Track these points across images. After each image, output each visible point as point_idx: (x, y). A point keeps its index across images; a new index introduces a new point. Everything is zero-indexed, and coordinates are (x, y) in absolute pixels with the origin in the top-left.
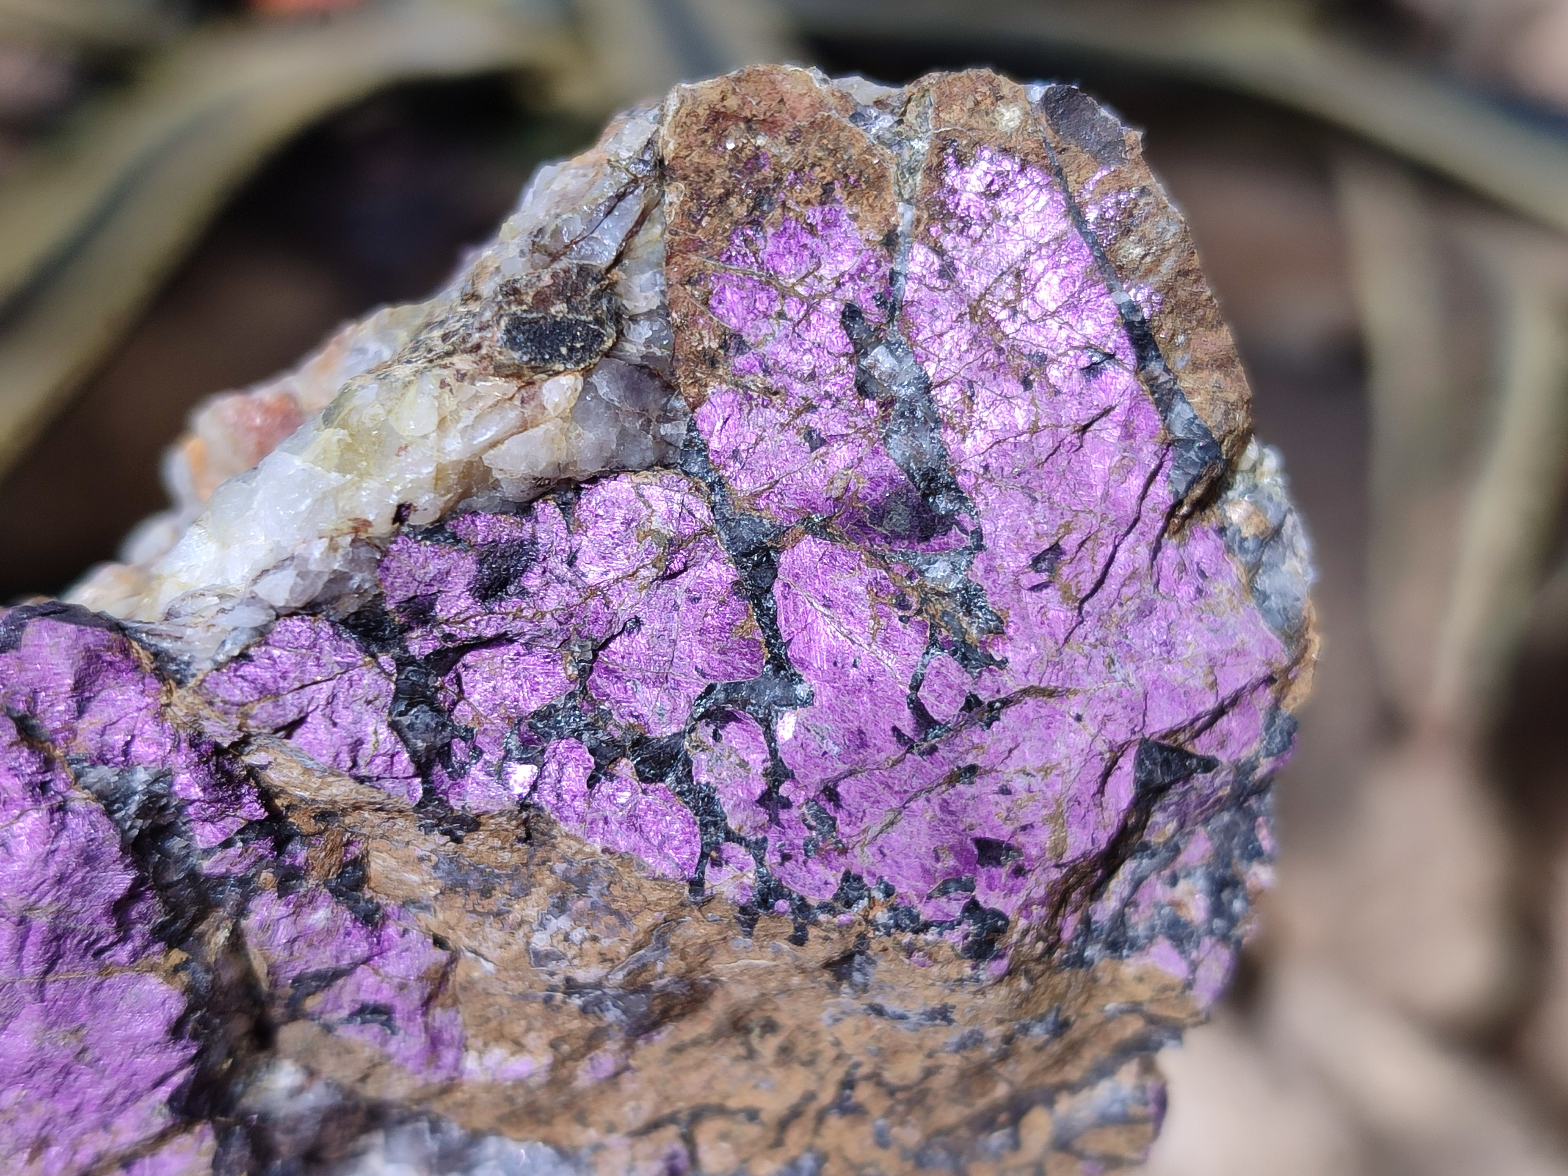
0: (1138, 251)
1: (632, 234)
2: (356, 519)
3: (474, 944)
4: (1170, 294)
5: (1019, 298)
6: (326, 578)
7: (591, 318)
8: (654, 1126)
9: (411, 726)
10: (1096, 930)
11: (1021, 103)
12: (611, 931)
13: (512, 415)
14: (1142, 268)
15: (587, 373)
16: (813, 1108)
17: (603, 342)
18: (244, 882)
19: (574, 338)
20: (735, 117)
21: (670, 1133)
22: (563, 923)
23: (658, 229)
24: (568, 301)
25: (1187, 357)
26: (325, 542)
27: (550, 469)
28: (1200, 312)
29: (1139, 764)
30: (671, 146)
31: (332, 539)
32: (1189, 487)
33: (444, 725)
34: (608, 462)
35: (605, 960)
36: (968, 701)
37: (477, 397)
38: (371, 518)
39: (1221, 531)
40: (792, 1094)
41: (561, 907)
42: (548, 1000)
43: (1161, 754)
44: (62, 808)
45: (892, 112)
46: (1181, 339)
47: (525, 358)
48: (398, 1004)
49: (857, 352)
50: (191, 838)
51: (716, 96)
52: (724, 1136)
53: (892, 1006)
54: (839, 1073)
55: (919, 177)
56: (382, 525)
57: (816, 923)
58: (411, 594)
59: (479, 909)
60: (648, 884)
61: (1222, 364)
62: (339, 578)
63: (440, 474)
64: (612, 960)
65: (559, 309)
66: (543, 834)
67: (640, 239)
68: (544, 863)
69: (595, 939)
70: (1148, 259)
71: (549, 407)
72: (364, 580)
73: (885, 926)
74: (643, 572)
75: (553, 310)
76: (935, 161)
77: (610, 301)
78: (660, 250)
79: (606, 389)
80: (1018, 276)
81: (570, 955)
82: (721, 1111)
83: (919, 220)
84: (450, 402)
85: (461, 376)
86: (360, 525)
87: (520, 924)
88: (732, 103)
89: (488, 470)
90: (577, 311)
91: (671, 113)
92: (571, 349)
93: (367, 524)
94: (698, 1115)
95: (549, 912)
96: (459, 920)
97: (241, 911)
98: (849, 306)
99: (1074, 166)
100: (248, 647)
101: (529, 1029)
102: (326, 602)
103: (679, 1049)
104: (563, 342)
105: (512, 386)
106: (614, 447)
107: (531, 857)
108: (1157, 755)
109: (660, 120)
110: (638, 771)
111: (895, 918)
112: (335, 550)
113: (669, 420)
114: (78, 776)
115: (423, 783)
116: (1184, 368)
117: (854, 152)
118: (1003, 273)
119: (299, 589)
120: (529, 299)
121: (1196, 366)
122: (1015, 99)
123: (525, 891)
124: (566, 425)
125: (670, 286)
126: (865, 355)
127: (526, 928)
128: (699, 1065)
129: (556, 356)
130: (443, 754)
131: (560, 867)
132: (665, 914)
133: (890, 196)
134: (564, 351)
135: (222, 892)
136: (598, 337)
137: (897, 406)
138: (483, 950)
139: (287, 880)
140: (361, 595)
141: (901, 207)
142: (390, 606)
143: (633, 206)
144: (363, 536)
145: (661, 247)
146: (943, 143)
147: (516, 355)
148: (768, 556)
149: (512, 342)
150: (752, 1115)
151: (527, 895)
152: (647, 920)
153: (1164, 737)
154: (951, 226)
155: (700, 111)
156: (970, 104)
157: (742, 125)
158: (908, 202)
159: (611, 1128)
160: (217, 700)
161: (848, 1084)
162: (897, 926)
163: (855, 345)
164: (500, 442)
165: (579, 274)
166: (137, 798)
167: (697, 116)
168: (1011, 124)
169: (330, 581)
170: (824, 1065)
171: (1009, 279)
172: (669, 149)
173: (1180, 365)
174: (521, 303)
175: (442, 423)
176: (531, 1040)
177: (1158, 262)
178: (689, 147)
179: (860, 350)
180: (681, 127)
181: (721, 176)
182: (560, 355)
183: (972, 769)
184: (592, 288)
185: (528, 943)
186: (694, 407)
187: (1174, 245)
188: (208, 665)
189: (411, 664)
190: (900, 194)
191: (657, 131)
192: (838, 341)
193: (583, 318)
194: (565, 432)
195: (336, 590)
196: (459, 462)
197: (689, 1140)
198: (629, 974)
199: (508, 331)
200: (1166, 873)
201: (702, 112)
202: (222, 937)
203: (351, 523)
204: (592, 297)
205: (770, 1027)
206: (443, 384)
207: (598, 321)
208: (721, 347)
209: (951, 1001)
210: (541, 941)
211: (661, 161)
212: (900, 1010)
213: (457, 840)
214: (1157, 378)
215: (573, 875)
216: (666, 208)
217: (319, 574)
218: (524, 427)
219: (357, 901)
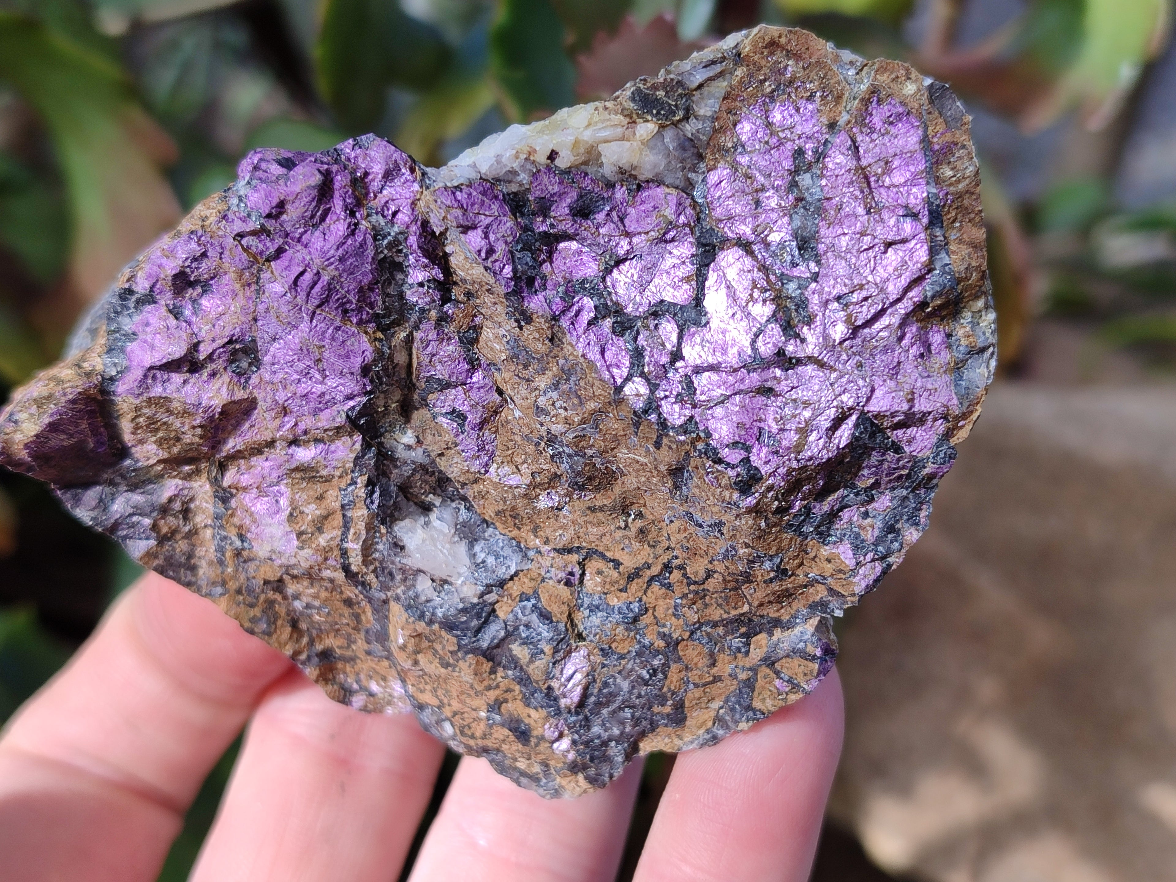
0: (950, 173)
1: (711, 79)
2: (531, 147)
3: (512, 394)
4: (959, 200)
5: (883, 173)
6: (508, 169)
7: (674, 103)
8: (568, 550)
9: (519, 259)
10: (812, 518)
11: (918, 84)
12: (574, 407)
13: (619, 130)
14: (949, 182)
15: (662, 127)
16: (648, 573)
17: (674, 116)
18: (422, 311)
19: (662, 109)
20: (783, 48)
21: (575, 557)
22: (555, 395)
23: (725, 84)
24: (667, 93)
25: (958, 235)
26: (514, 152)
27: (627, 165)
28: (972, 216)
29: (856, 426)
30: (747, 49)
31: (517, 152)
32: (933, 297)
33: (535, 268)
34: (657, 175)
35: (567, 423)
36: (779, 351)
37: (609, 120)
38: (537, 149)
39: (949, 336)
40: (639, 561)
41: (556, 386)
42: (538, 444)
43: (872, 427)
44: (356, 225)
45: (856, 69)
46: (957, 224)
47: (636, 108)
48: (470, 417)
49: (795, 171)
50: (407, 276)
51: (776, 34)
52: (599, 572)
53: (697, 516)
54: (665, 559)
55: (857, 101)
56: (541, 158)
57: (667, 435)
58: (543, 196)
59: (520, 375)
60: (597, 383)
61: (975, 246)
62: (513, 173)
63: (576, 143)
64: (570, 424)
65: (661, 94)
66: (559, 340)
67: (714, 84)
68: (555, 357)
69: (566, 409)
70: (954, 179)
71: (638, 135)
72: (524, 178)
73: (700, 450)
74: (652, 233)
75: (657, 93)
76: (867, 96)
77: (686, 101)
78: (722, 93)
79: (668, 140)
80: (887, 163)
81: (552, 413)
82: (603, 556)
83: (849, 122)
84: (596, 118)
85: (606, 108)
86: (532, 152)
87: (536, 389)
88: (783, 40)
89: (599, 155)
90: (669, 98)
91: (753, 35)
92: (658, 113)
93: (535, 151)
94: (591, 554)
95: (550, 388)
96: (510, 379)
97: (417, 327)
98: (800, 149)
99: (934, 123)
100: (462, 184)
101: (525, 462)
102: (504, 181)
103: (592, 509)
104: (654, 108)
105: (625, 121)
106: (661, 168)
107: (551, 352)
108: (868, 425)
109: (747, 37)
110: (613, 327)
111: (706, 449)
112: (517, 158)
113: (695, 172)
114: (368, 215)
115: (515, 286)
116: (955, 240)
117: (832, 81)
118: (879, 160)
119: (494, 167)
120: (649, 85)
121: (960, 241)
122: (916, 81)
123: (542, 372)
124: (642, 147)
125: (720, 110)
126: (799, 175)
127: (537, 392)
128: (599, 524)
129: (650, 112)
130: (531, 282)
131: (561, 362)
132: (600, 405)
133: (841, 108)
134: (655, 112)
135: (410, 314)
136: (674, 113)
137: (804, 202)
138: (515, 398)
139: (441, 321)
140: (520, 185)
141: (844, 114)
142: (531, 198)
143: (718, 68)
144: (532, 158)
145: (723, 92)
146: (874, 91)
147: (632, 105)
148: (714, 250)
149: (633, 99)
150: (617, 564)
151: (543, 374)
152: (592, 405)
153: (876, 417)
154: (864, 130)
155: (766, 38)
156: (893, 76)
157: (784, 52)
158: (848, 112)
159: (547, 542)
160: (439, 200)
161: (667, 567)
162: (706, 454)
163: (795, 167)
164: (610, 141)
165: (677, 83)
166: (389, 238)
167: (764, 39)
168: (910, 92)
169: (509, 171)
170: (659, 550)
171: (882, 164)
172: (746, 50)
173: (953, 237)
174: (644, 84)
175: (589, 125)
176: (524, 468)
177: (959, 181)
178: (755, 53)
179: (796, 171)
180: (754, 44)
181: (766, 70)
182: (652, 113)
183: (771, 390)
184: (680, 91)
185: (536, 401)
186: (709, 170)
187: (969, 177)
188: (441, 185)
189: (531, 231)
190: (845, 107)
191: (743, 40)
192: (787, 164)
193: (670, 102)
194: (641, 150)
195: (511, 177)
196: (587, 142)
197: (582, 565)
198: (576, 437)
199: (633, 93)
200: (863, 509)
201: (767, 39)
202: (403, 335)
203: (528, 149)
204: (678, 95)
205: (640, 515)
206: (596, 109)
207: (676, 106)
208: (733, 147)
209: (724, 519)
210: (542, 401)
211: (739, 55)
212: (700, 521)
213: (521, 328)
214: (936, 237)
215: (566, 368)
216: (734, 77)
217: (505, 166)
218: (623, 139)
219: (469, 351)
